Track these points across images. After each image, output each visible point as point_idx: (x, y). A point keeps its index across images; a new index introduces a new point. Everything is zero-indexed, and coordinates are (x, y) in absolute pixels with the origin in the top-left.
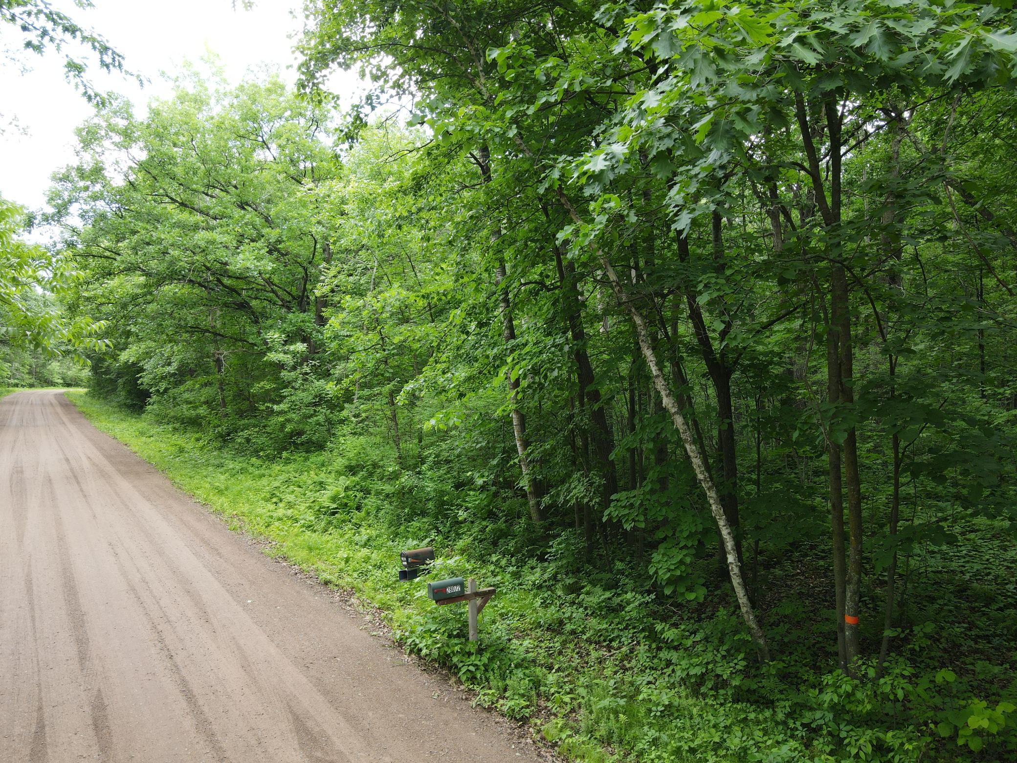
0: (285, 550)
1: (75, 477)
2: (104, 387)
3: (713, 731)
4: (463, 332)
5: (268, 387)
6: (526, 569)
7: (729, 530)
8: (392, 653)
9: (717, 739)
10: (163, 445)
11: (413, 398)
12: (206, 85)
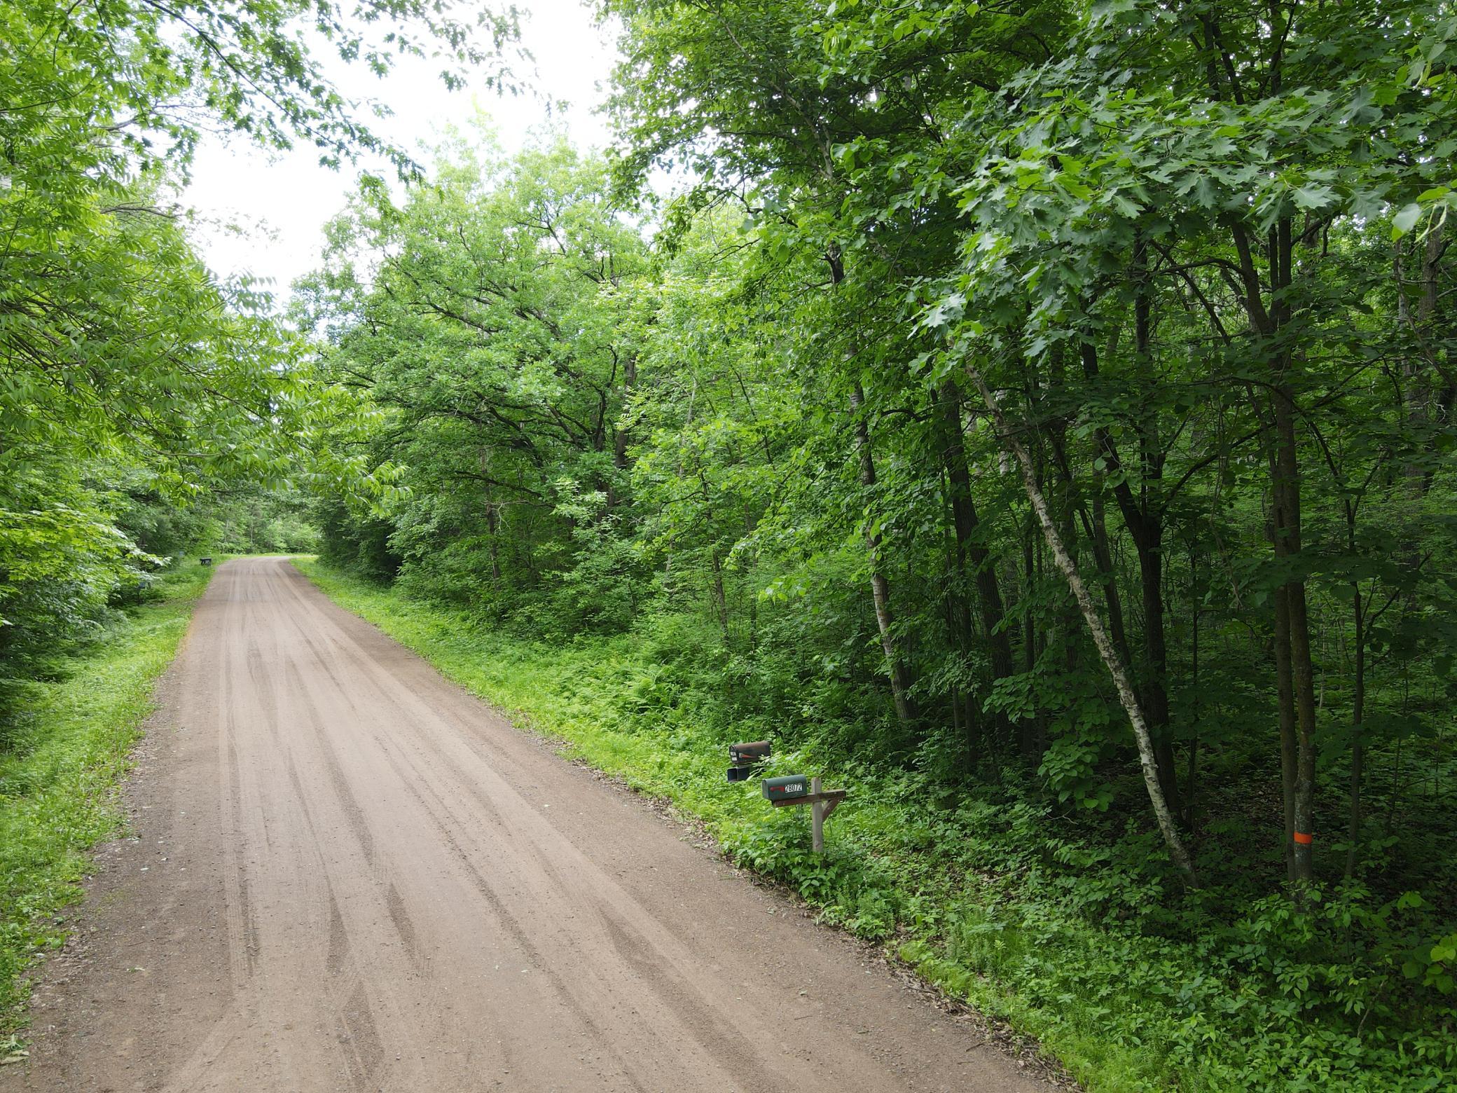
0: (584, 751)
1: (323, 662)
2: (339, 553)
3: (1112, 963)
4: (807, 476)
5: (555, 549)
6: (888, 780)
7: (1142, 723)
8: (720, 866)
9: (1116, 972)
10: (421, 626)
11: (745, 561)
12: (474, 155)
